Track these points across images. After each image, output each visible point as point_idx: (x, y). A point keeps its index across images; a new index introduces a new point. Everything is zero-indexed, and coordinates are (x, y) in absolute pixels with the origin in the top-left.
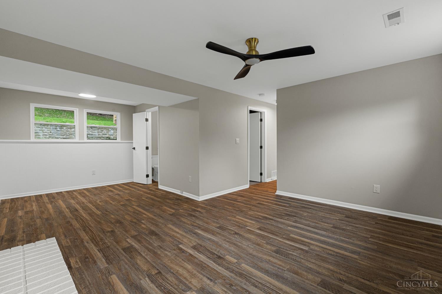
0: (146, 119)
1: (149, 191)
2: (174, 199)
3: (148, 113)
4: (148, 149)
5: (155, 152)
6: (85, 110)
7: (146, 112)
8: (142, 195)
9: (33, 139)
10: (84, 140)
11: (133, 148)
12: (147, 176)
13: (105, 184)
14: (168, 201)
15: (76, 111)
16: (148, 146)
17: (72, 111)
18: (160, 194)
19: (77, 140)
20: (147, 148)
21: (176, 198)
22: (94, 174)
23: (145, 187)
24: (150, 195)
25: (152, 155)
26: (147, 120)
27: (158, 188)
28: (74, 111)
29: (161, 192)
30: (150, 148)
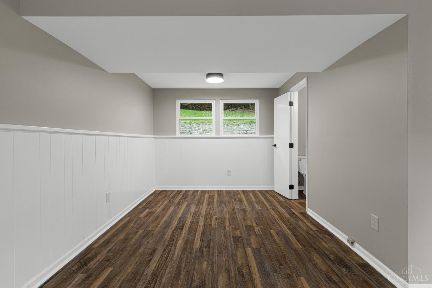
0: (289, 102)
1: (288, 216)
2: (332, 257)
3: (292, 93)
4: (293, 147)
5: (302, 152)
6: (221, 101)
7: (289, 93)
8: (274, 222)
9: (178, 135)
10: (220, 135)
11: (273, 145)
12: (291, 187)
13: (241, 188)
14: (316, 257)
15: (213, 103)
16: (292, 143)
17: (209, 104)
18: (305, 228)
19: (213, 135)
20: (291, 146)
21: (336, 255)
22: (229, 175)
23: (286, 204)
24: (286, 224)
25: (299, 156)
26: (291, 104)
27: (306, 213)
28: (211, 104)
29: (308, 224)
30: (296, 145)
